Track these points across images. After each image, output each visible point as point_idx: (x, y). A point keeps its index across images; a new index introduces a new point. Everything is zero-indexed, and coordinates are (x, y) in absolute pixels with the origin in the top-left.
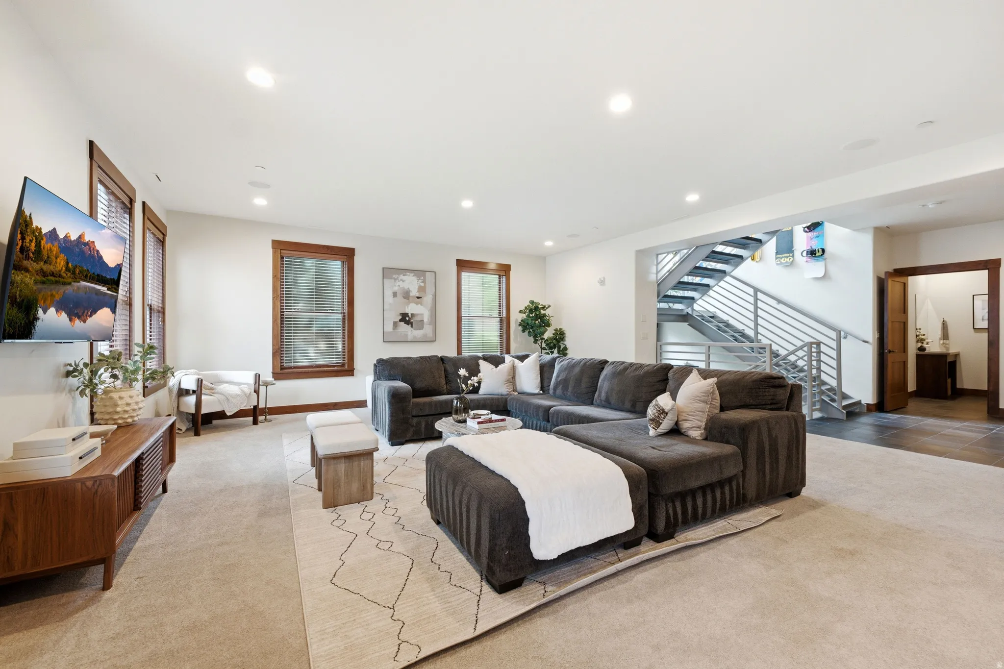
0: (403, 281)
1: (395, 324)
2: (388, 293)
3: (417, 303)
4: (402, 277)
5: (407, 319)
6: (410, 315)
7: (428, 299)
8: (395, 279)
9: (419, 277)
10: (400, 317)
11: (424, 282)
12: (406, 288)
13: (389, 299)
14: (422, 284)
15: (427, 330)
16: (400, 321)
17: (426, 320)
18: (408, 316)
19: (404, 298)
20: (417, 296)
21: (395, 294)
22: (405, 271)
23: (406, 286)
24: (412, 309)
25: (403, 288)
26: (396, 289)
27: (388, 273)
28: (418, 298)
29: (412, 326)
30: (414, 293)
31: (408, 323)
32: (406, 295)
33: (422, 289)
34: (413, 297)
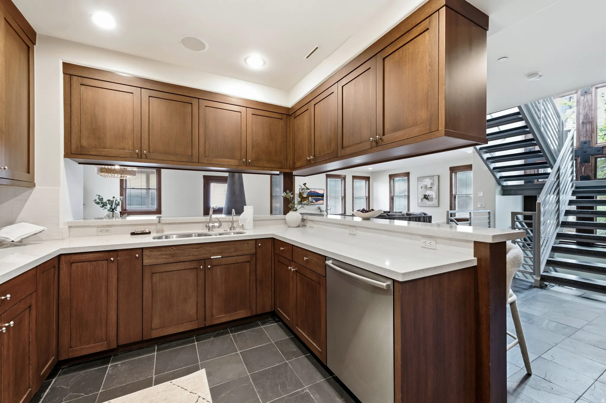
0: (425, 181)
1: (422, 200)
2: (420, 187)
3: (430, 190)
4: (425, 180)
5: (426, 197)
6: (427, 195)
7: (435, 187)
8: (422, 181)
9: (431, 179)
10: (424, 196)
11: (433, 181)
12: (426, 184)
13: (420, 189)
14: (432, 182)
15: (435, 202)
16: (424, 198)
17: (434, 197)
18: (427, 196)
19: (425, 188)
20: (430, 187)
21: (422, 187)
22: (425, 177)
23: (425, 183)
24: (428, 193)
25: (425, 185)
26: (422, 185)
27: (420, 179)
28: (431, 188)
29: (428, 200)
30: (429, 186)
31: (427, 199)
32: (426, 187)
33: (432, 184)
34: (428, 188)
